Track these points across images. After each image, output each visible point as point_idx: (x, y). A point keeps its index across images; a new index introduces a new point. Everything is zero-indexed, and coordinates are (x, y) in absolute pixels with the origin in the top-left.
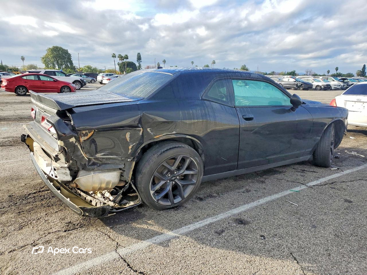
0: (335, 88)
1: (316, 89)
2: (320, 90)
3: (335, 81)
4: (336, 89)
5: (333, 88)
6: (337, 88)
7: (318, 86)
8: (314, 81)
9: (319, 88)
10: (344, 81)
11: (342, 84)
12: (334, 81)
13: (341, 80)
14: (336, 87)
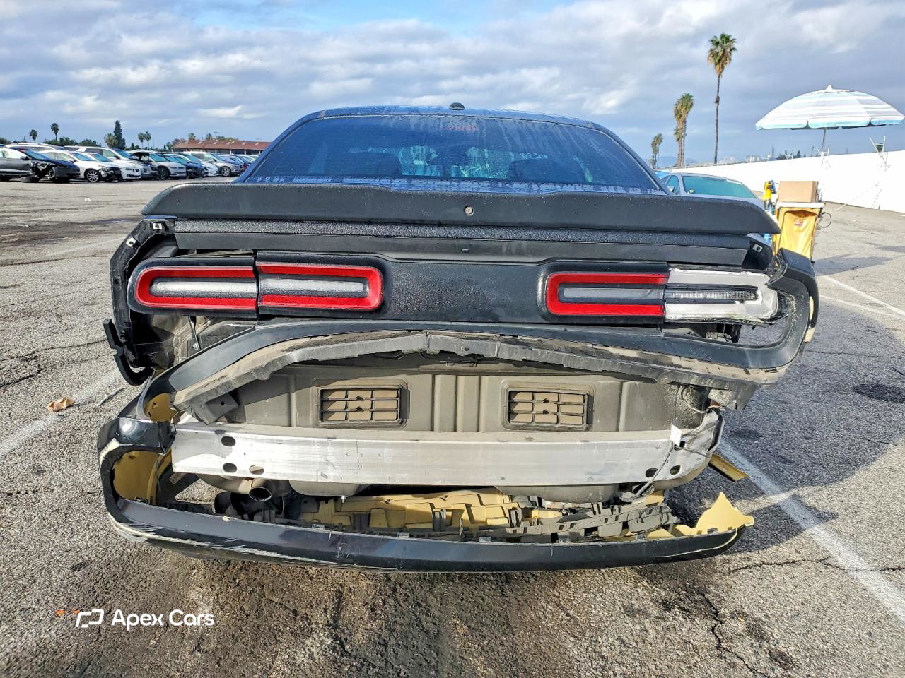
0: (130, 176)
1: (86, 179)
2: (98, 181)
3: (122, 158)
4: (132, 179)
5: (125, 177)
6: (133, 176)
7: (88, 171)
8: (76, 159)
9: (93, 175)
10: (140, 158)
11: (140, 166)
12: (118, 158)
13: (134, 157)
14: (131, 173)
